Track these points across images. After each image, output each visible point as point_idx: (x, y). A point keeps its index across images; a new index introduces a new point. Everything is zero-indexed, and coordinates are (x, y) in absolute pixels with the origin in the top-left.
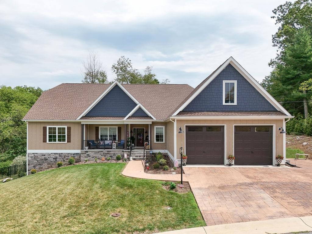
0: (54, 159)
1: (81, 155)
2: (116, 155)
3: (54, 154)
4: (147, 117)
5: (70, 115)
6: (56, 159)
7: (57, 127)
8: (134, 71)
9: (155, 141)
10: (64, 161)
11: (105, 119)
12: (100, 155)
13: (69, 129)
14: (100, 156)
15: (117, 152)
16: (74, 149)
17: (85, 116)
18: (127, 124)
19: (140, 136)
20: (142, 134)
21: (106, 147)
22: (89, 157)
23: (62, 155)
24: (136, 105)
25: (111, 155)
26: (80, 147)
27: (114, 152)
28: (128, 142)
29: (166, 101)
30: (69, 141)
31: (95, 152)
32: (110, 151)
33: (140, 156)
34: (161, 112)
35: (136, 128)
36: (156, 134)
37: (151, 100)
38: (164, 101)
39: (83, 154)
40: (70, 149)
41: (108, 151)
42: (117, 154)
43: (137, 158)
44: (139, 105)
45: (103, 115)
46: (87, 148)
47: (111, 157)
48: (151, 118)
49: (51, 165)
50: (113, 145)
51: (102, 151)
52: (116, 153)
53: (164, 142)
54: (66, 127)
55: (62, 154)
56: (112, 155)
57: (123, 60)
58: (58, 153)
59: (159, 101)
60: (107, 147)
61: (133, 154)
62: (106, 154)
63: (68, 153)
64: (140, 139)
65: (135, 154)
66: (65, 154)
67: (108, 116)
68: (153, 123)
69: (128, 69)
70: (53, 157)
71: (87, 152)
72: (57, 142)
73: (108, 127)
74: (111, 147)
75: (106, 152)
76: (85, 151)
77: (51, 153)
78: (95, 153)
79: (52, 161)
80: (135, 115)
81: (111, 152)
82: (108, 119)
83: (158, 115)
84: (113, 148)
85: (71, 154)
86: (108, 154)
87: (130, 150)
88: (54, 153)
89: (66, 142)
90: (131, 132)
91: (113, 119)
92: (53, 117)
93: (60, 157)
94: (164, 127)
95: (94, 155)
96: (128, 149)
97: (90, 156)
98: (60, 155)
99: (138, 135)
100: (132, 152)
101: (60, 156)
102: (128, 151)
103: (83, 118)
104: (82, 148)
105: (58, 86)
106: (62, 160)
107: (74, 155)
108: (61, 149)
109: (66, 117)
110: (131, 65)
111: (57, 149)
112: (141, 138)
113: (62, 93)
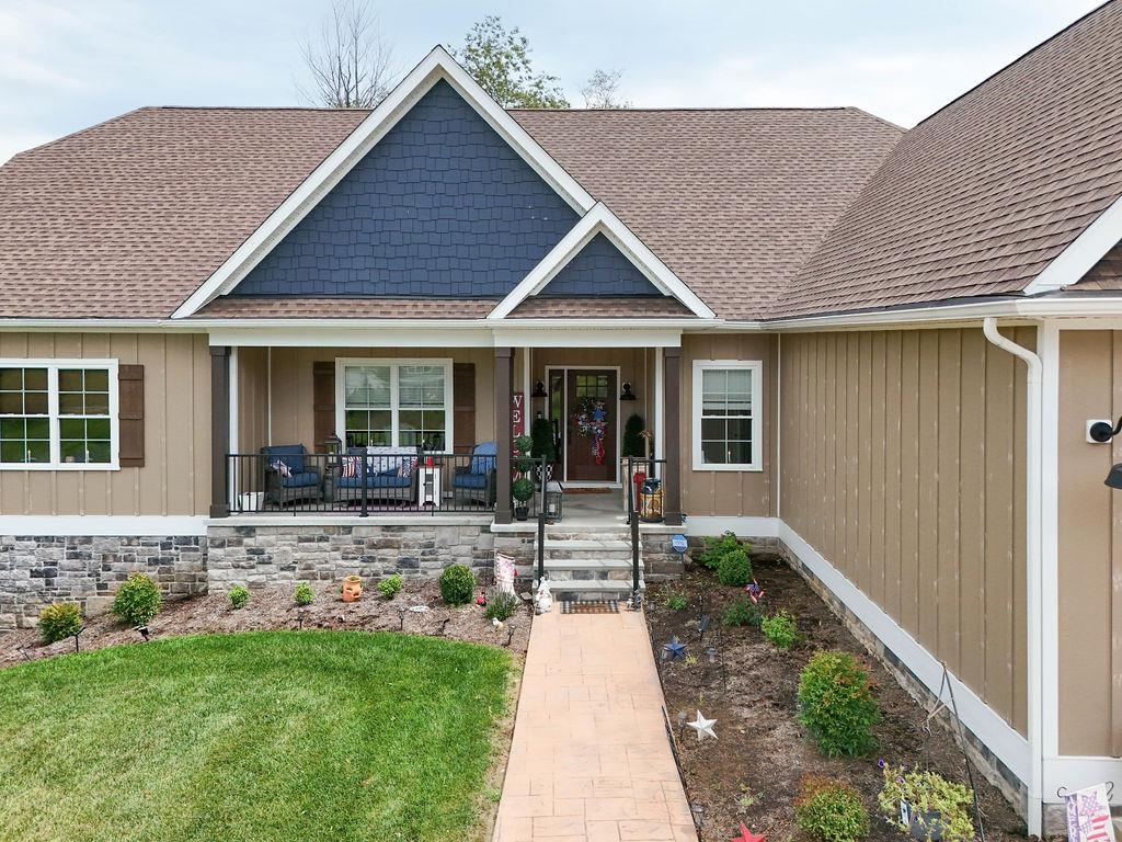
0: (35, 574)
1: (212, 552)
2: (443, 555)
3: (34, 542)
4: (650, 298)
5: (139, 287)
6: (47, 573)
7: (53, 365)
8: (537, 85)
9: (698, 462)
10: (102, 586)
11: (367, 315)
12: (337, 554)
13: (133, 378)
14: (335, 561)
15: (446, 534)
16: (167, 509)
17: (233, 295)
18: (513, 349)
19: (591, 419)
20: (599, 406)
21: (376, 494)
22: (261, 568)
23: (90, 549)
24: (572, 217)
25: (405, 554)
26: (206, 498)
27: (429, 534)
28: (517, 466)
29: (752, 200)
30: (134, 457)
31: (304, 534)
32: (402, 528)
33: (604, 575)
34: (733, 264)
35: (566, 368)
36: (705, 412)
37: (657, 193)
38: (739, 200)
39: (222, 545)
40: (139, 509)
41: (387, 528)
42: (444, 544)
43: (585, 591)
44: (594, 216)
45: (349, 288)
46: (252, 500)
47: (407, 564)
48: (675, 305)
49: (18, 615)
50: (422, 480)
51: (348, 529)
52: (443, 541)
53: (757, 463)
54: (112, 366)
55: (88, 540)
56: (416, 552)
57: (492, 36)
58: (60, 539)
59: (705, 197)
60: (384, 494)
61: (553, 554)
62: (373, 546)
63: (130, 539)
64: (591, 435)
65: (568, 554)
66: (106, 544)
67: (387, 296)
68: (689, 338)
69: (513, 76)
70: (32, 560)
71: (250, 531)
72: (55, 462)
73: (394, 364)
74: (407, 494)
75: (378, 532)
76: (239, 529)
77: (18, 538)
78: (301, 540)
79: (21, 590)
80: (566, 289)
81: (407, 535)
82: (386, 315)
83: (716, 283)
84: (421, 502)
85: (147, 542)
86: (388, 545)
87: (533, 526)
88: (37, 539)
89: (115, 464)
90: (537, 393)
91: (420, 316)
92: (28, 301)
93: (76, 563)
94: (756, 367)
95: (298, 555)
96: (522, 515)
97: (268, 562)
98: (76, 547)
99: (576, 409)
100: (551, 538)
101: (77, 556)
102: (520, 534)
103: (217, 304)
104: (219, 507)
105: (112, 122)
106: (91, 581)
107: (166, 546)
108: (83, 507)
109: (112, 296)
110: (526, 57)
111: (55, 508)
112: (598, 428)
113: (125, 156)
